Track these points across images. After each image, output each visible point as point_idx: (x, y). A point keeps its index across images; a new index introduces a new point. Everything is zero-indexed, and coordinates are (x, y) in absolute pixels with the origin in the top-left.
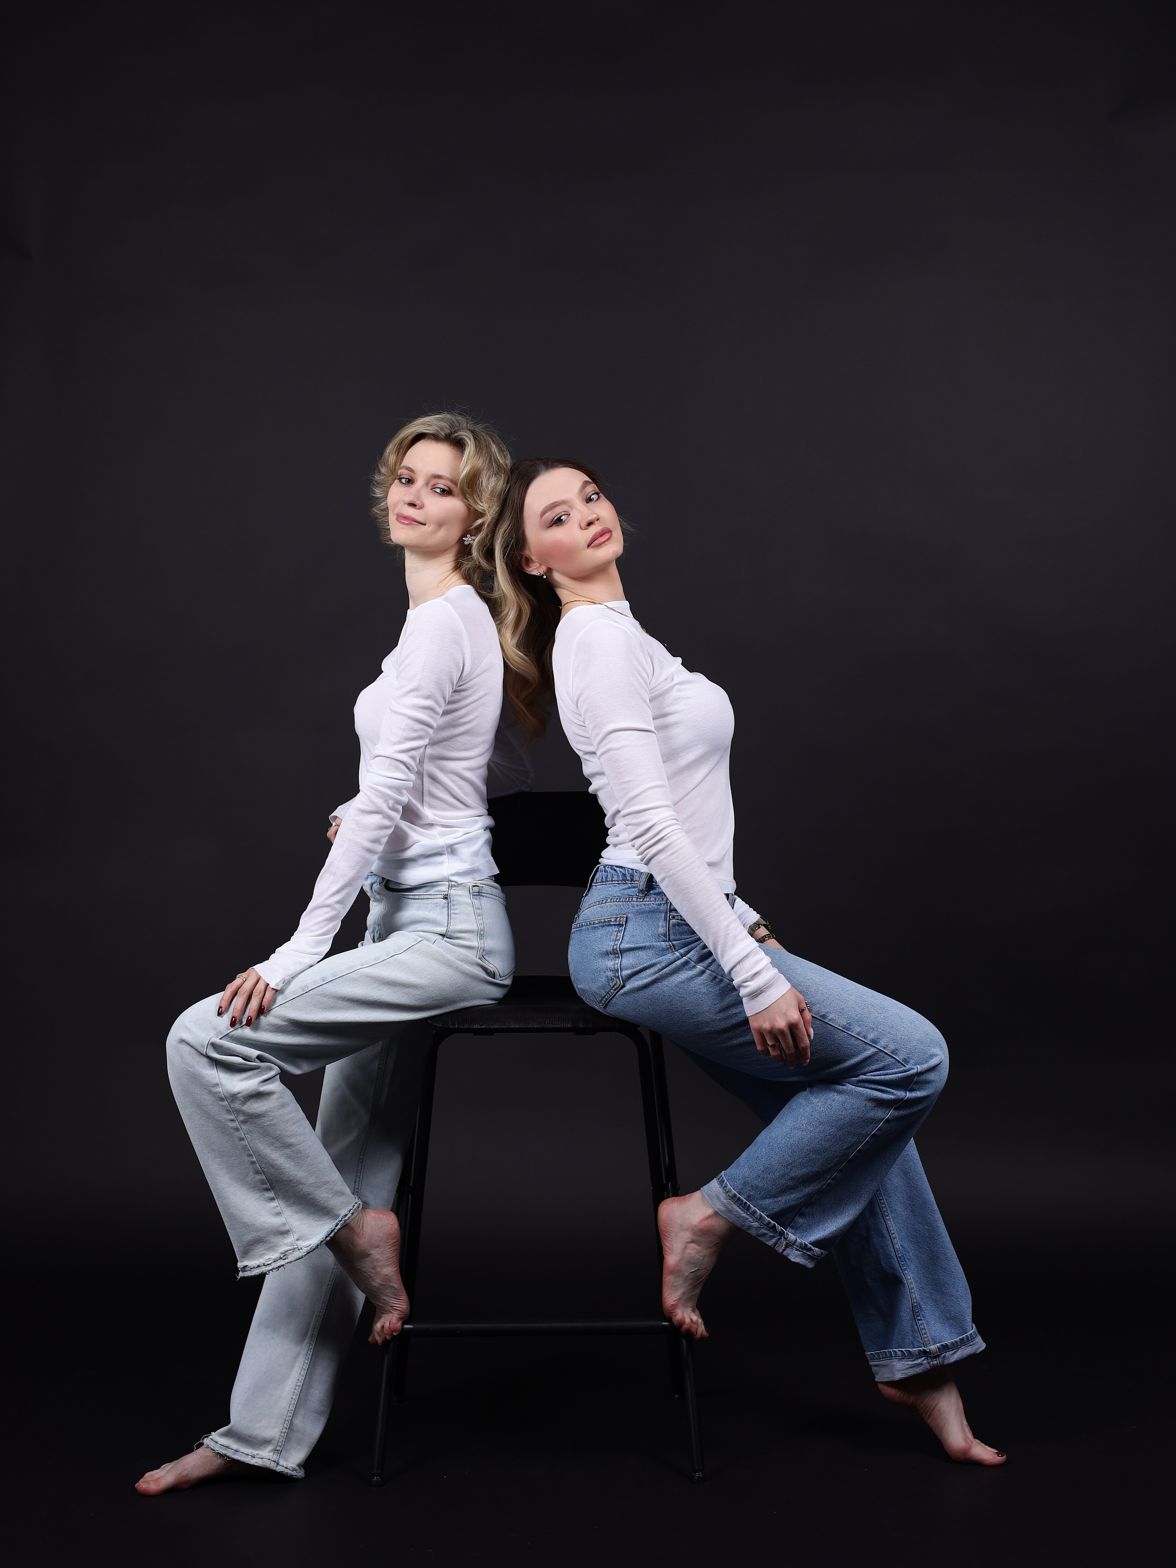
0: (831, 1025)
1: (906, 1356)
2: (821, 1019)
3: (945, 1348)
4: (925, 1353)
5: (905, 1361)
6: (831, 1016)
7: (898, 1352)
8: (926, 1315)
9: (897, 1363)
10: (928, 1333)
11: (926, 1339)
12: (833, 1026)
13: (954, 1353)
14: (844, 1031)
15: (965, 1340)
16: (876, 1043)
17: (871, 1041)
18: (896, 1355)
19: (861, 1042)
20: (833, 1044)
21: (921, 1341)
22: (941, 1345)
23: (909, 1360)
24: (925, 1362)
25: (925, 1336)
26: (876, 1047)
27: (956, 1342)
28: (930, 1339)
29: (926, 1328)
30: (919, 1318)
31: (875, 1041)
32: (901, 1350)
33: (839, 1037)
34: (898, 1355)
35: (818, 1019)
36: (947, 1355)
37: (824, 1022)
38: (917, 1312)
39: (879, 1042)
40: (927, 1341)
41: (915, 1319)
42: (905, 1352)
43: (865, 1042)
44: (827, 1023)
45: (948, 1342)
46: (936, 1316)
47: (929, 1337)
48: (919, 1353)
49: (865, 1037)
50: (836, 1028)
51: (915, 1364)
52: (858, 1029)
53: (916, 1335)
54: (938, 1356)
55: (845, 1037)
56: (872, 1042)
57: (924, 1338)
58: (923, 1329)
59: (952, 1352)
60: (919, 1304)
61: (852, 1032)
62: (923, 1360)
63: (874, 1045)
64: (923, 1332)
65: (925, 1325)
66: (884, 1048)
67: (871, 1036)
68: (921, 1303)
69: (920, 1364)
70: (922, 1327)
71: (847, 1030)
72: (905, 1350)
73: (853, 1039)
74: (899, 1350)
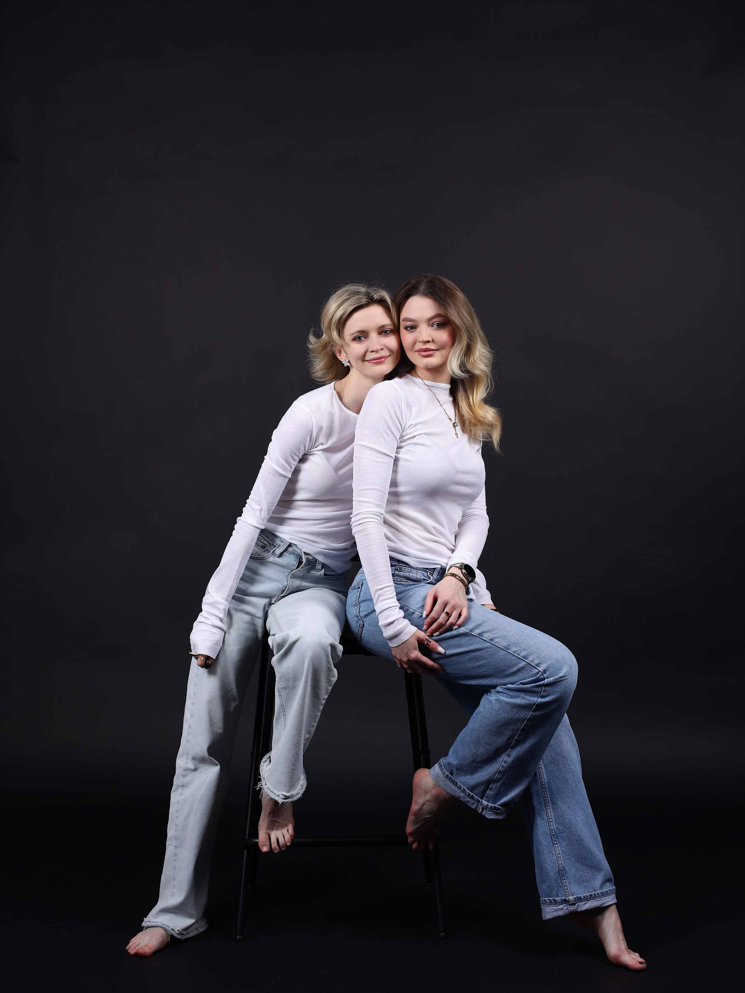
0: (497, 646)
1: (552, 903)
2: (490, 641)
3: (579, 899)
4: (565, 901)
5: (552, 906)
6: (496, 640)
7: (547, 900)
8: (569, 877)
9: (546, 908)
10: (569, 889)
11: (567, 893)
12: (498, 647)
13: (585, 904)
14: (505, 650)
15: (593, 896)
16: (526, 659)
17: (522, 657)
18: (546, 902)
19: (516, 658)
20: (498, 659)
21: (564, 894)
22: (576, 897)
23: (555, 905)
24: (565, 907)
25: (567, 891)
26: (526, 661)
27: (587, 896)
28: (570, 893)
29: (568, 885)
30: (564, 878)
31: (525, 657)
32: (549, 899)
33: (501, 654)
34: (547, 902)
35: (488, 642)
36: (580, 904)
37: (491, 643)
38: (563, 874)
39: (528, 658)
40: (568, 894)
41: (561, 878)
42: (552, 900)
43: (519, 658)
44: (493, 644)
45: (582, 896)
46: (576, 879)
47: (570, 892)
48: (561, 900)
49: (519, 654)
50: (500, 647)
51: (558, 908)
52: (514, 649)
53: (560, 890)
54: (574, 904)
55: (505, 654)
56: (524, 658)
57: (566, 892)
58: (565, 886)
59: (584, 903)
60: (564, 868)
61: (510, 651)
62: (564, 906)
63: (525, 660)
64: (566, 888)
65: (567, 883)
66: (531, 662)
67: (523, 654)
68: (567, 868)
69: (562, 909)
70: (565, 884)
71: (507, 649)
72: (552, 899)
73: (511, 655)
74: (547, 899)
